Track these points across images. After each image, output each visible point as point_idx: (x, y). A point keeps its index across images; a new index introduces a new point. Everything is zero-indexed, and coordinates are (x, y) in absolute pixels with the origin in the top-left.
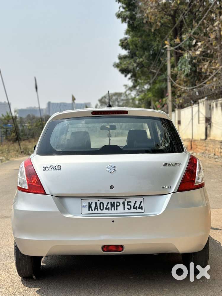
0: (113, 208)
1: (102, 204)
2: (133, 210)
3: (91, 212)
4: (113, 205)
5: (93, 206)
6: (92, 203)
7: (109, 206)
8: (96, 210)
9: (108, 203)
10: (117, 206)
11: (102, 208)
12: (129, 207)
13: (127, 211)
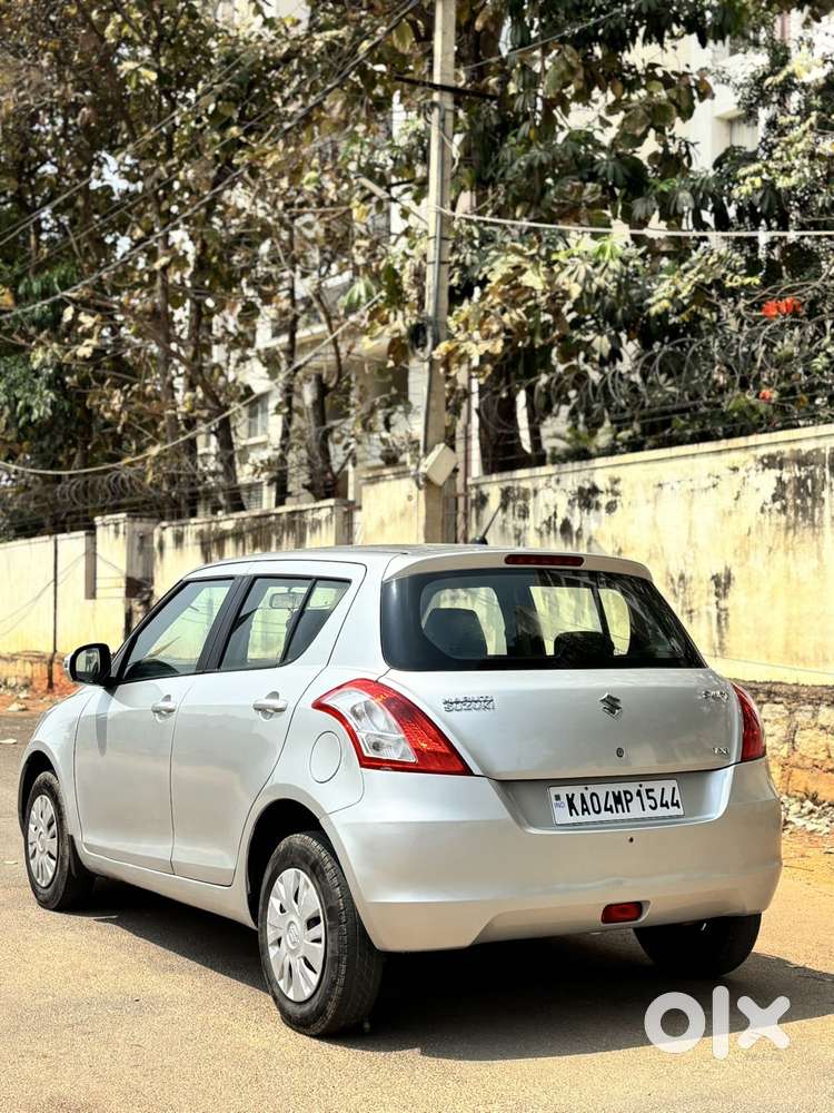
0: (619, 807)
1: (595, 798)
2: (661, 811)
3: (575, 819)
4: (618, 800)
5: (577, 802)
6: (573, 795)
7: (611, 802)
8: (586, 813)
9: (607, 793)
10: (628, 802)
11: (597, 809)
12: (648, 802)
13: (649, 813)
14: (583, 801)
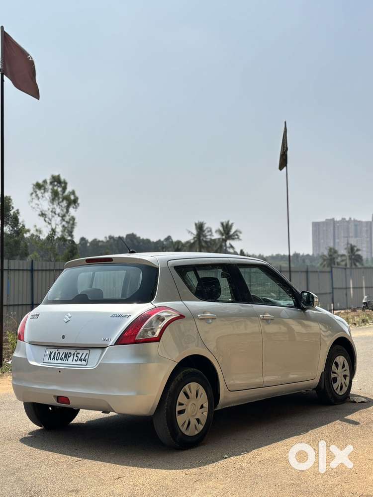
0: (65, 359)
1: (58, 354)
2: (79, 362)
3: (50, 361)
4: (66, 356)
6: (52, 352)
7: (63, 356)
8: (54, 360)
9: (63, 353)
10: (69, 357)
11: (58, 358)
12: (76, 358)
13: (74, 362)
14: (54, 355)
